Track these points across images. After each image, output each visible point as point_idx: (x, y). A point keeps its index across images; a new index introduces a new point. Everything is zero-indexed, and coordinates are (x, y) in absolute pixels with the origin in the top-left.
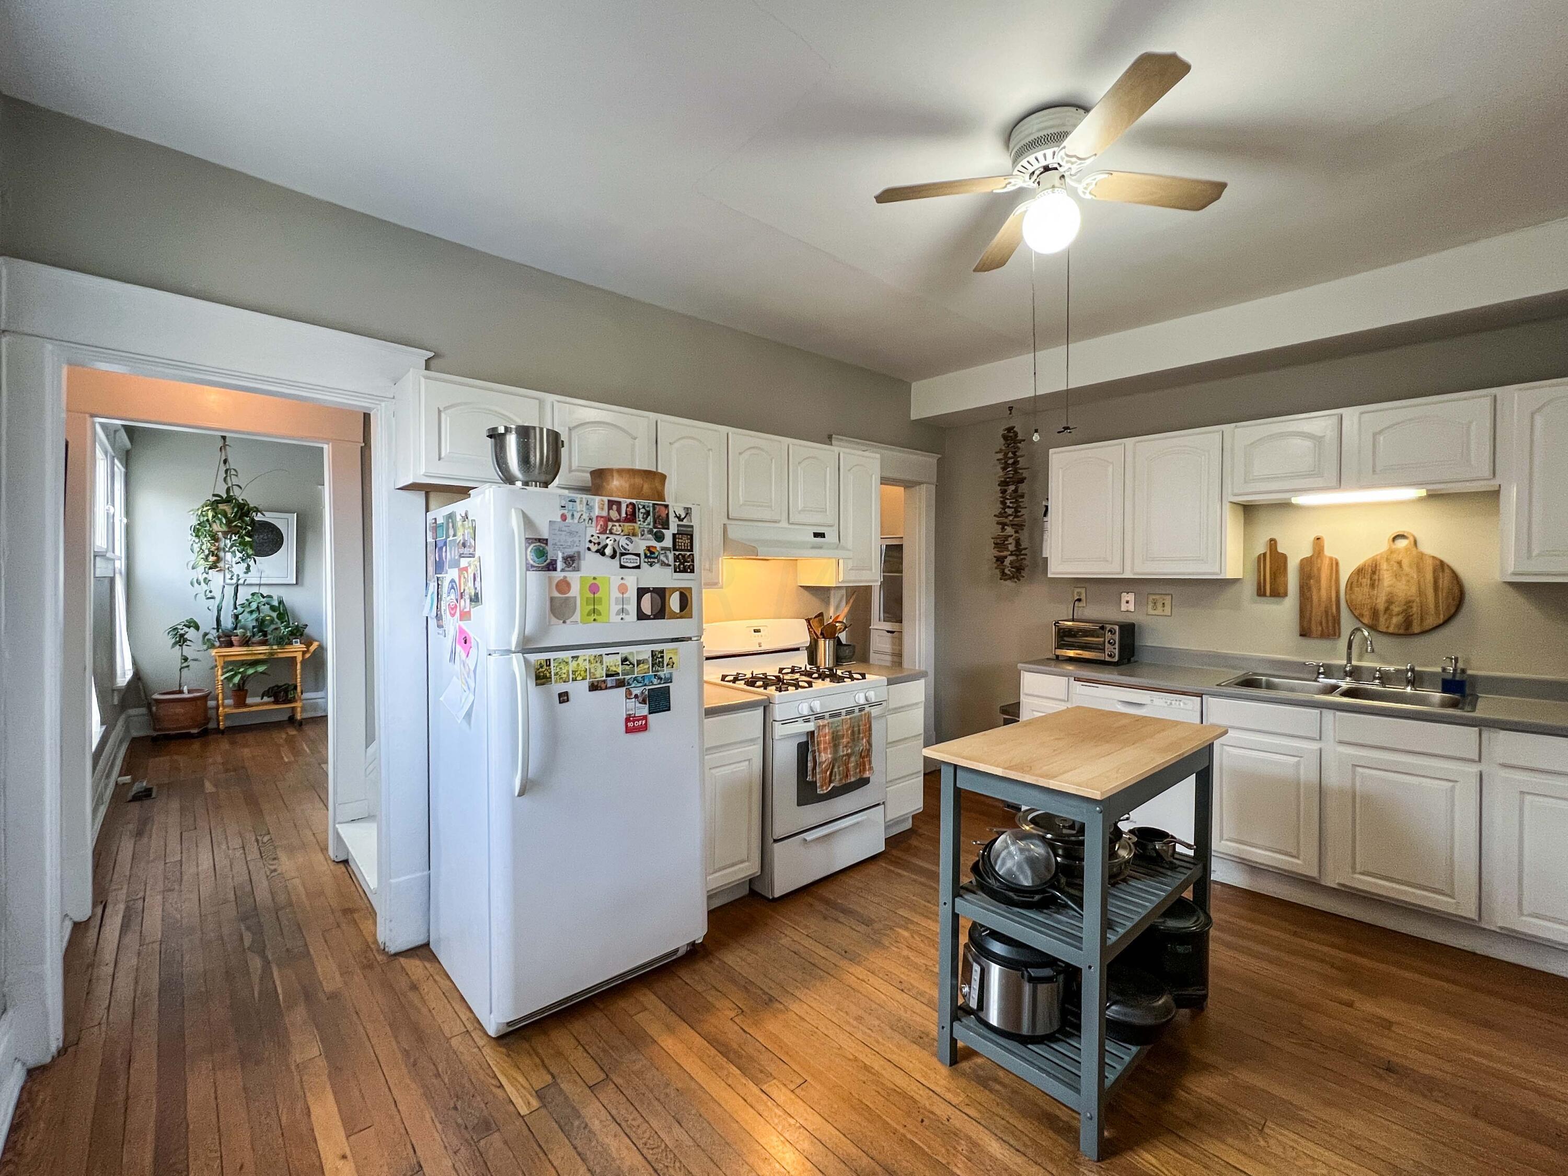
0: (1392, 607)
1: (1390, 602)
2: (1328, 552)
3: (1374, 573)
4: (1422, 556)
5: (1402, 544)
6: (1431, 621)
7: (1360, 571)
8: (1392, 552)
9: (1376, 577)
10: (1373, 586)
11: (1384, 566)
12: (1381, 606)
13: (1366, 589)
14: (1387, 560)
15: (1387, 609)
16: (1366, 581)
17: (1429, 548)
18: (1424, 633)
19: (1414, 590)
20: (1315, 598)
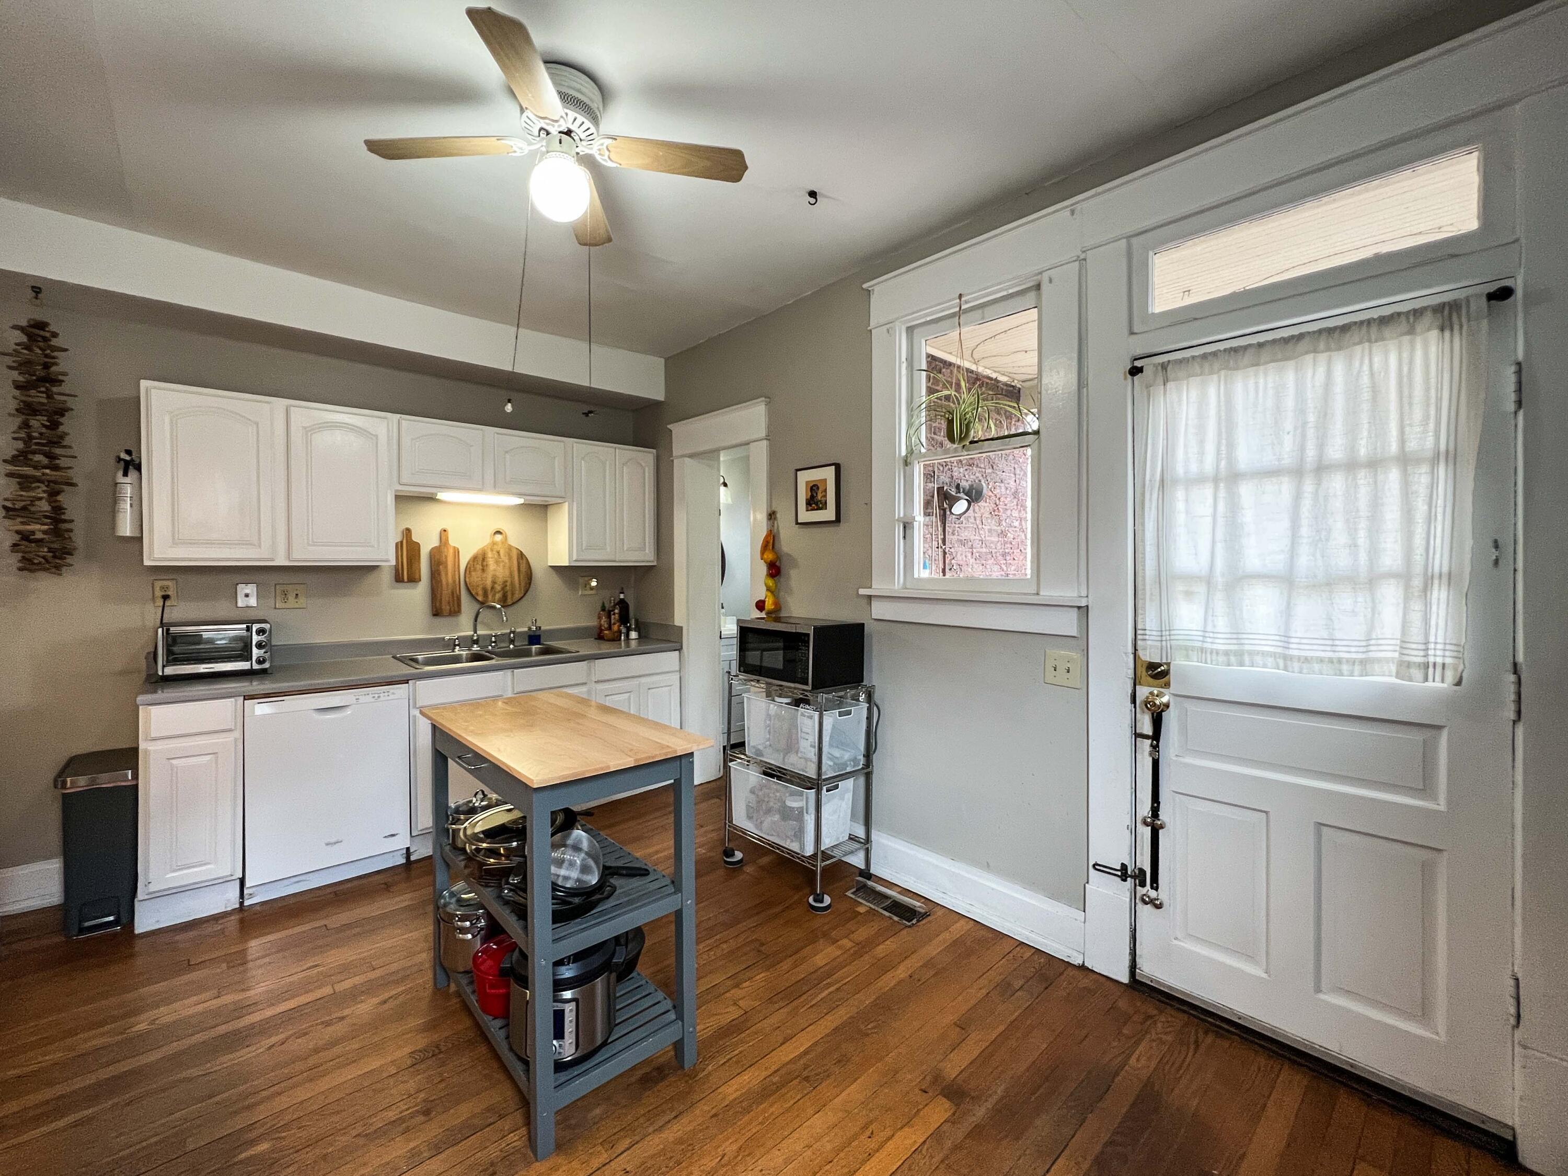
0: (496, 586)
1: (494, 582)
2: (452, 542)
3: (484, 559)
4: (510, 548)
5: (499, 538)
6: (517, 596)
7: (475, 558)
8: (494, 544)
9: (485, 563)
10: (483, 570)
11: (490, 555)
12: (489, 587)
13: (479, 573)
14: (492, 550)
15: (493, 588)
16: (479, 567)
17: (514, 541)
18: (513, 604)
19: (507, 573)
20: (444, 582)
